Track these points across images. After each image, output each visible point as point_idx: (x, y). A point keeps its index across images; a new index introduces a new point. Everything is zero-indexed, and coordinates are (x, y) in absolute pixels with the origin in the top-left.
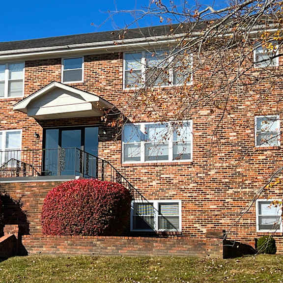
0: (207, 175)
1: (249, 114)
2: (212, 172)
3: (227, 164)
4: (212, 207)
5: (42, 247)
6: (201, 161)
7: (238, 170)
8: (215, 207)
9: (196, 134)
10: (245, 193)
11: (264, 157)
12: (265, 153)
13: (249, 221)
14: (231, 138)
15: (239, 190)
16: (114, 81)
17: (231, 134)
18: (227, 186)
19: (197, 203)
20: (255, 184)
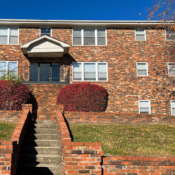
0: (115, 88)
1: (134, 61)
2: (118, 87)
3: (125, 83)
4: (118, 103)
5: (79, 119)
6: (112, 81)
7: (130, 86)
8: (120, 103)
9: (110, 69)
10: (134, 97)
11: (142, 81)
12: (142, 79)
13: (136, 110)
14: (126, 71)
15: (131, 95)
16: (68, 41)
17: (126, 70)
18: (125, 93)
19: (111, 101)
20: (138, 93)
